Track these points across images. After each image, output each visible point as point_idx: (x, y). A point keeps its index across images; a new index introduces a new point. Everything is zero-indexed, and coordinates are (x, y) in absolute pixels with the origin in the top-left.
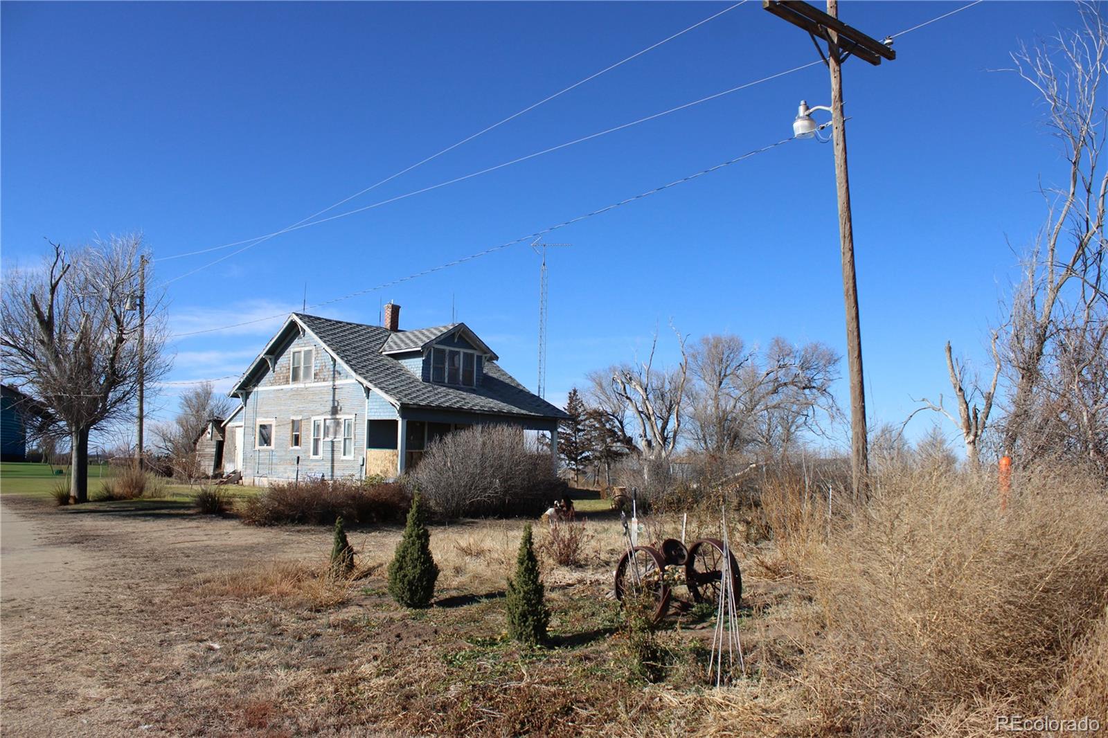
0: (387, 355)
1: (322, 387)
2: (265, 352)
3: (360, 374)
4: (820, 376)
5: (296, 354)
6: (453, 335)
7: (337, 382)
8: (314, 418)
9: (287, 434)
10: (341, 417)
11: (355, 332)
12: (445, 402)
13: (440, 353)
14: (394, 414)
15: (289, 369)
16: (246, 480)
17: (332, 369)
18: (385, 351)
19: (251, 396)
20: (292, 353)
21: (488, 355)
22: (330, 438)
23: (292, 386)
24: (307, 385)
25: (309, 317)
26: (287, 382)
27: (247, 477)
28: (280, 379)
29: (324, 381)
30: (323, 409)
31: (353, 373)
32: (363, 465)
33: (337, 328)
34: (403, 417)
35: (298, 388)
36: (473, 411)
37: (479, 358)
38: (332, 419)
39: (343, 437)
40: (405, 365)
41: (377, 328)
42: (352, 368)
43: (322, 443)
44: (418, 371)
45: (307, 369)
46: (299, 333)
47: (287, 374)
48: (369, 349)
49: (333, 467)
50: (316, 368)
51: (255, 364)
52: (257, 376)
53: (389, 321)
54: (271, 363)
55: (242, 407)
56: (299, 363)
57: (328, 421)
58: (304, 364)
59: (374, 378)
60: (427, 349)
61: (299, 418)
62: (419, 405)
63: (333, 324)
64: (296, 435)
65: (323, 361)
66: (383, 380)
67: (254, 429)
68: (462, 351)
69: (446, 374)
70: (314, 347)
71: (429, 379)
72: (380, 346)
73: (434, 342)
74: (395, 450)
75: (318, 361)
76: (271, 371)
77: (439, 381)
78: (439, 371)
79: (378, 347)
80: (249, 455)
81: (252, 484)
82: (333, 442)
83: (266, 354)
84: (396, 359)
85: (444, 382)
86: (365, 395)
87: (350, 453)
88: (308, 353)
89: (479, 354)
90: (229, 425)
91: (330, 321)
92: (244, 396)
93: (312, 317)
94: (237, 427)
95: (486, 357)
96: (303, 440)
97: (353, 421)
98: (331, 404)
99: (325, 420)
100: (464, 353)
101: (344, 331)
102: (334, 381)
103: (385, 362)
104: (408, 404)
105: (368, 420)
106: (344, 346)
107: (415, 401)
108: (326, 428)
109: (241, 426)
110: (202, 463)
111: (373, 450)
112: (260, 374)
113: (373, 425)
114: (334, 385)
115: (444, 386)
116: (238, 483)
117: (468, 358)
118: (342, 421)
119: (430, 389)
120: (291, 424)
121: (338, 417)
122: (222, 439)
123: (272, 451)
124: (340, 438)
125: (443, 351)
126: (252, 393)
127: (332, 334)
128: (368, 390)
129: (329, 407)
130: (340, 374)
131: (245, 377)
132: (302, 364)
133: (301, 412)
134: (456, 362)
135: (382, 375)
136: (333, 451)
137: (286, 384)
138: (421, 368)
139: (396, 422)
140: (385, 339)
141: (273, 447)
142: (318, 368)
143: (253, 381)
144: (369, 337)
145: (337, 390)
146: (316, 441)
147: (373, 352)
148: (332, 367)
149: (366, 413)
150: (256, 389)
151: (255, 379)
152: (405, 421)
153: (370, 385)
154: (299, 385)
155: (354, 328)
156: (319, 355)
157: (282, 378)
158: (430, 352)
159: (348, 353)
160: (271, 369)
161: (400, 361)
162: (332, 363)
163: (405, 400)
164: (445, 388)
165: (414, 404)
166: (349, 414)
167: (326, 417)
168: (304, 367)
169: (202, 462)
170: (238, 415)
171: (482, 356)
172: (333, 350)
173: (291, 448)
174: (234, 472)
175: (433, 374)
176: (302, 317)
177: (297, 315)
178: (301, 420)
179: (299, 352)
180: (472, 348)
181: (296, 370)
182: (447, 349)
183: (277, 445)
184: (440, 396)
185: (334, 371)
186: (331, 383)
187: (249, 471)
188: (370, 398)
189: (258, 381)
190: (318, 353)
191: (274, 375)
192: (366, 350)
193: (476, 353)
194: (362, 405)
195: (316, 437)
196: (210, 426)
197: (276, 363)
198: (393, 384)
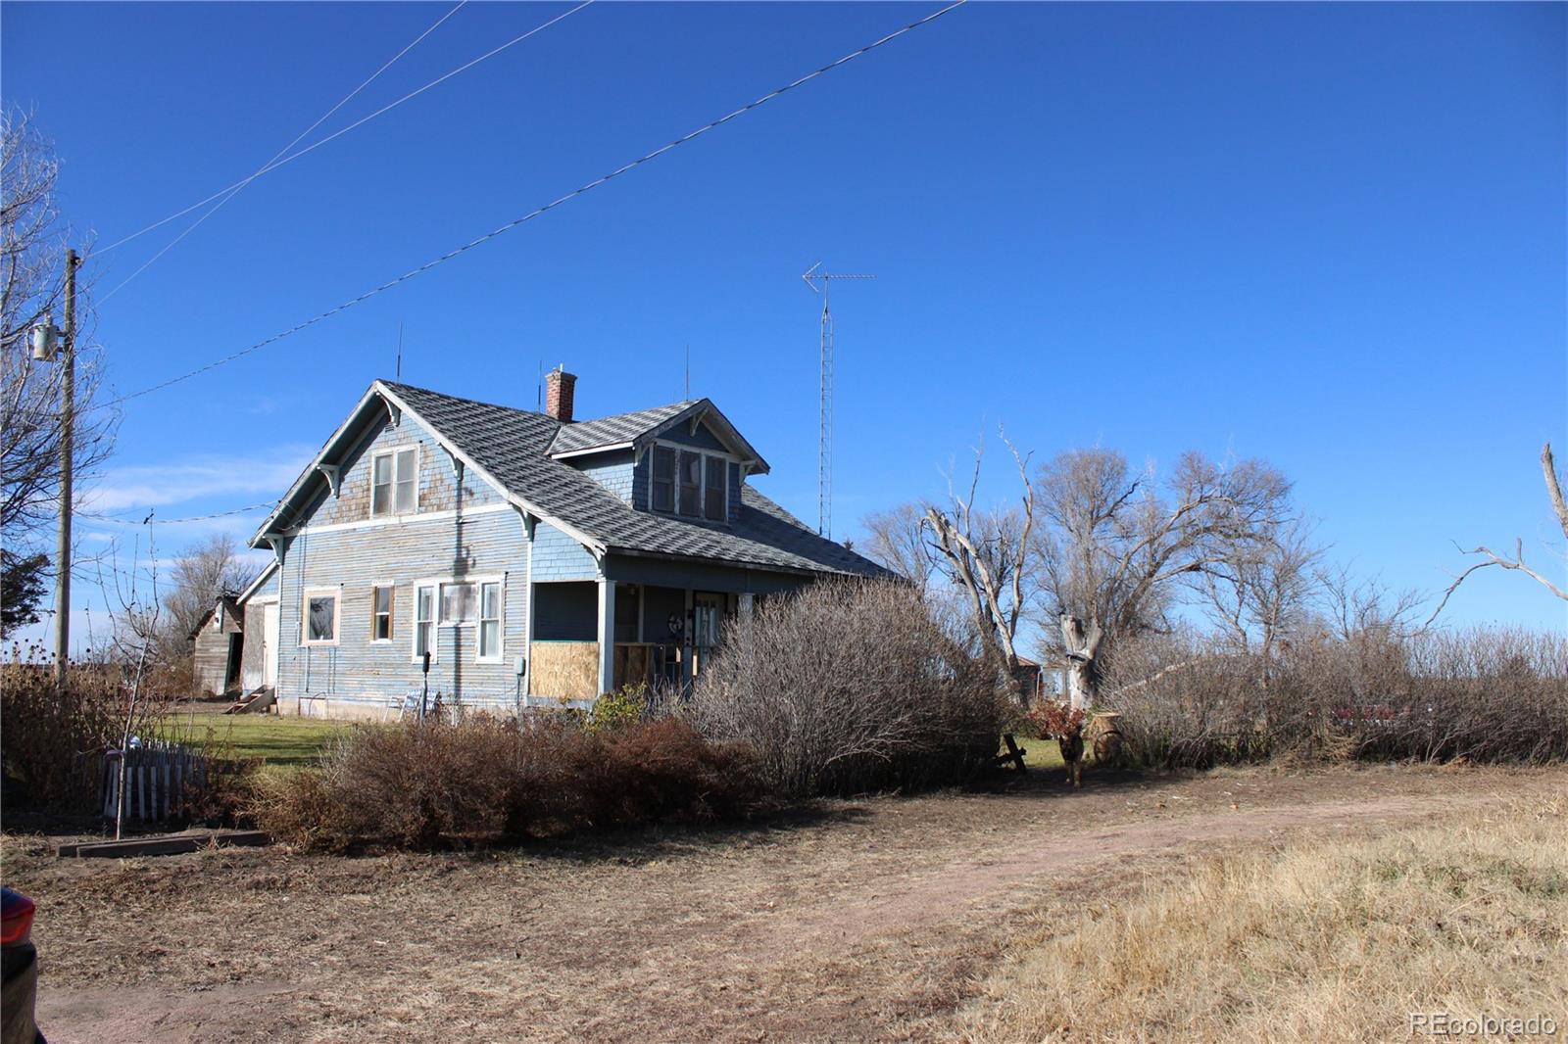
0: (559, 460)
1: (435, 521)
2: (321, 458)
3: (516, 491)
4: (1260, 515)
5: (382, 461)
6: (689, 420)
7: (466, 512)
8: (417, 584)
9: (365, 616)
10: (473, 578)
11: (496, 419)
12: (687, 546)
13: (664, 457)
14: (590, 570)
15: (368, 490)
16: (284, 706)
17: (455, 486)
18: (557, 453)
19: (294, 545)
20: (373, 460)
21: (752, 463)
22: (450, 623)
23: (375, 522)
24: (405, 520)
25: (409, 388)
26: (365, 515)
27: (287, 699)
28: (350, 510)
29: (439, 509)
30: (437, 565)
31: (503, 491)
32: (523, 674)
33: (462, 410)
34: (608, 575)
35: (385, 526)
36: (741, 565)
37: (735, 468)
38: (456, 584)
39: (480, 620)
40: (596, 478)
41: (535, 416)
42: (499, 479)
43: (435, 630)
44: (624, 491)
45: (405, 487)
46: (389, 419)
47: (364, 501)
48: (526, 448)
49: (458, 679)
50: (422, 486)
51: (302, 481)
52: (307, 506)
53: (557, 402)
54: (333, 480)
55: (277, 567)
56: (388, 476)
57: (447, 589)
58: (398, 480)
59: (545, 498)
60: (643, 447)
61: (390, 583)
62: (643, 550)
63: (454, 404)
64: (381, 617)
65: (437, 471)
66: (562, 503)
67: (299, 609)
68: (704, 453)
69: (677, 497)
70: (419, 445)
71: (647, 506)
72: (545, 445)
73: (657, 433)
74: (593, 644)
75: (426, 472)
76: (332, 496)
77: (664, 509)
78: (664, 490)
79: (541, 446)
80: (289, 658)
81: (296, 713)
82: (457, 629)
83: (324, 461)
84: (577, 469)
85: (672, 512)
86: (526, 533)
87: (494, 650)
88: (406, 459)
89: (735, 461)
90: (250, 602)
91: (448, 398)
92: (281, 548)
93: (413, 388)
94: (266, 604)
95: (746, 467)
96: (396, 626)
97: (501, 585)
98: (452, 554)
99: (441, 585)
100: (709, 459)
101: (476, 416)
102: (459, 508)
103: (559, 472)
104: (621, 548)
105: (532, 583)
106: (479, 440)
107: (633, 543)
108: (444, 603)
109: (275, 603)
110: (205, 674)
111: (544, 643)
112: (311, 500)
113: (543, 593)
114: (459, 517)
115: (676, 520)
116: (268, 710)
117: (715, 466)
118: (477, 586)
119: (651, 522)
120: (373, 597)
121: (468, 578)
122: (240, 631)
123: (335, 649)
124: (473, 621)
125: (672, 451)
126: (296, 540)
127: (453, 420)
128: (533, 521)
129: (449, 560)
130: (472, 494)
131: (283, 507)
132: (395, 478)
133: (391, 572)
134: (694, 475)
135: (557, 495)
136: (458, 646)
137: (362, 518)
138: (631, 484)
139: (594, 586)
140: (552, 433)
141: (336, 641)
142: (427, 485)
143: (299, 515)
144: (523, 429)
145: (465, 527)
146: (424, 628)
147: (533, 455)
148: (455, 481)
149: (529, 569)
150: (303, 531)
151: (302, 511)
152: (613, 584)
153: (538, 512)
154: (389, 520)
155: (493, 412)
156: (429, 460)
157: (353, 507)
158: (648, 452)
159: (489, 454)
160: (333, 491)
161: (586, 473)
162: (456, 473)
163: (614, 540)
164: (677, 523)
165: (633, 549)
166: (491, 572)
167: (443, 581)
168: (400, 485)
169: (205, 671)
170: (269, 581)
171: (738, 465)
172: (460, 447)
173: (372, 642)
174: (262, 690)
175: (652, 496)
176: (395, 388)
177: (385, 383)
178: (393, 588)
179: (389, 456)
180: (720, 448)
181: (381, 493)
182: (679, 447)
183: (344, 638)
184: (674, 536)
185: (459, 489)
186: (454, 514)
187: (290, 688)
188: (536, 538)
189: (308, 516)
190: (426, 457)
191: (339, 502)
192: (520, 449)
193: (729, 459)
194: (520, 554)
195: (421, 621)
196: (220, 607)
197: (341, 480)
198: (581, 511)
